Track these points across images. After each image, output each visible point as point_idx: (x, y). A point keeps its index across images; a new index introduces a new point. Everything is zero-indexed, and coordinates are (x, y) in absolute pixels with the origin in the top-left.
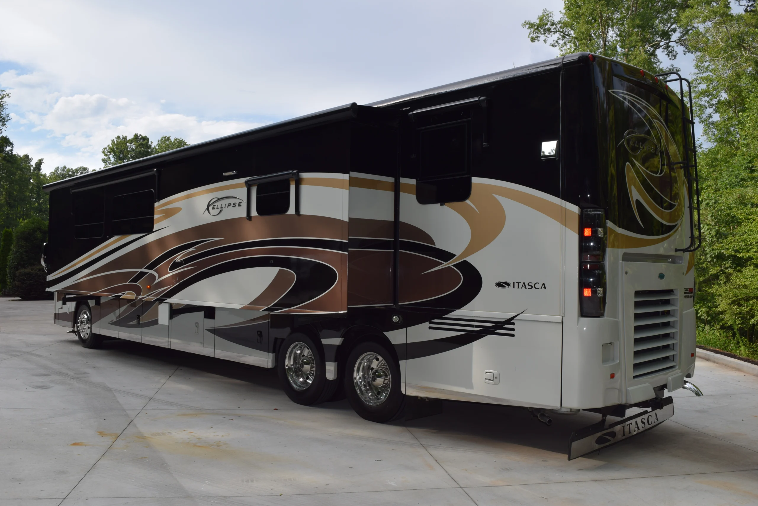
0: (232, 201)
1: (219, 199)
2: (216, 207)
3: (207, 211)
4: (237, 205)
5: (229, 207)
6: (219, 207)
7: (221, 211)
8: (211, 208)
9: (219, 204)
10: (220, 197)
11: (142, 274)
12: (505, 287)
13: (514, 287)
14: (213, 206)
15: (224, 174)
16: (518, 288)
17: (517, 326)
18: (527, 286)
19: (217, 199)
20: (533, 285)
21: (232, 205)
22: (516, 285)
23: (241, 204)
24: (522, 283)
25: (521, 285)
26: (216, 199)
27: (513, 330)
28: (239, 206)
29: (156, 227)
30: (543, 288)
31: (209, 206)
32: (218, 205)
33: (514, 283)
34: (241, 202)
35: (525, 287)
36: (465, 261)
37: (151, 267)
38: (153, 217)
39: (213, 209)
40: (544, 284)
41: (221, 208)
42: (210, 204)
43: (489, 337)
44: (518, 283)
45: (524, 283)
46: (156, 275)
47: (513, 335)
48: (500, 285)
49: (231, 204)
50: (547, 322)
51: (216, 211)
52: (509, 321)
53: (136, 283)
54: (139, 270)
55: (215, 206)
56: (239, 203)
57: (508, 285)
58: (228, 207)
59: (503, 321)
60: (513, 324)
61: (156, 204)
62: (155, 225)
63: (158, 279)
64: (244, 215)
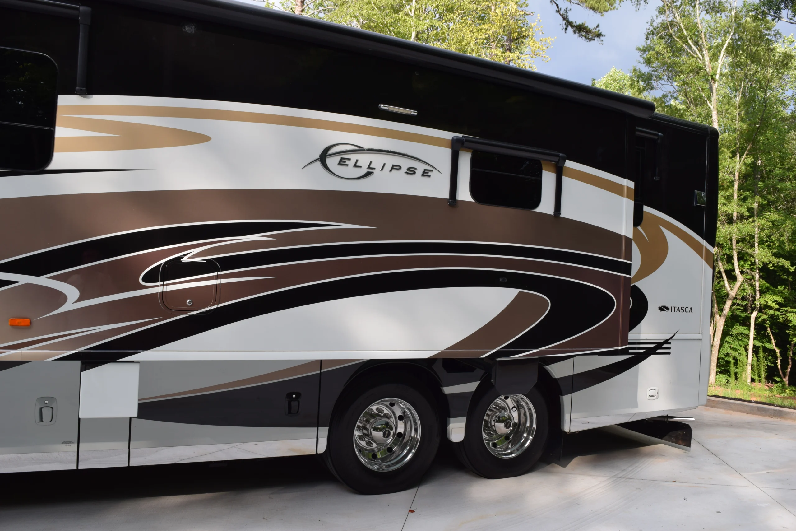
0: (406, 163)
1: (360, 150)
2: (351, 163)
3: (318, 163)
4: (419, 172)
5: (393, 171)
6: (365, 164)
7: (368, 174)
8: (332, 162)
9: (364, 159)
10: (366, 147)
12: (665, 311)
13: (671, 311)
14: (342, 158)
15: (382, 106)
16: (674, 312)
17: (673, 345)
18: (681, 310)
19: (357, 148)
20: (684, 309)
22: (673, 309)
23: (430, 174)
24: (677, 308)
25: (676, 309)
26: (353, 148)
27: (669, 348)
28: (423, 175)
30: (690, 312)
31: (325, 154)
32: (357, 161)
33: (672, 307)
34: (432, 171)
35: (679, 311)
36: (635, 285)
39: (342, 162)
40: (691, 308)
41: (369, 168)
42: (331, 152)
43: (653, 357)
44: (675, 307)
45: (678, 308)
47: (669, 353)
48: (662, 309)
49: (400, 167)
50: (692, 339)
52: (667, 342)
55: (350, 159)
56: (425, 170)
57: (667, 309)
58: (391, 171)
59: (662, 341)
60: (670, 343)
61: (63, 100)
62: (57, 156)
63: (78, 301)
64: (445, 194)
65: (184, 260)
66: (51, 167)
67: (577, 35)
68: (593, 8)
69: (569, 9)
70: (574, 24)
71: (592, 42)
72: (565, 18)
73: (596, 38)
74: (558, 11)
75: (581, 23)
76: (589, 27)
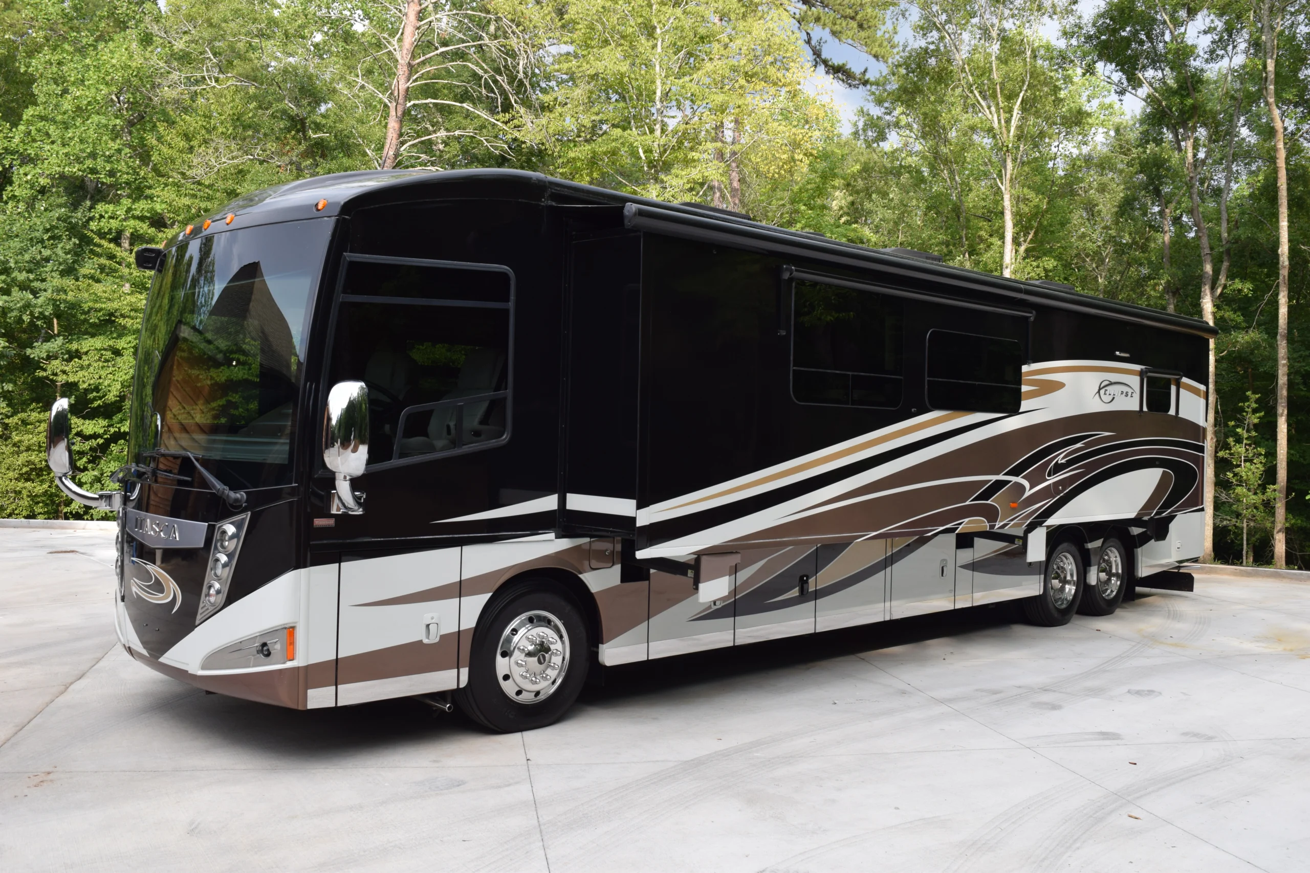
0: (1125, 389)
1: (1111, 384)
2: (1108, 393)
3: (1097, 395)
4: (1130, 394)
5: (1121, 395)
6: (1112, 393)
7: (1114, 398)
8: (1102, 392)
9: (1111, 389)
10: (1113, 381)
11: (1000, 484)
14: (1105, 390)
15: (1118, 353)
19: (1110, 382)
21: (1124, 394)
23: (1133, 395)
26: (1107, 383)
28: (1131, 396)
29: (1025, 405)
31: (1100, 389)
32: (1110, 391)
34: (1134, 393)
37: (1015, 472)
38: (1020, 389)
39: (1105, 393)
41: (1113, 395)
42: (1102, 386)
46: (1026, 484)
49: (1123, 392)
51: (1107, 398)
53: (987, 500)
54: (994, 478)
55: (1108, 390)
56: (1131, 392)
61: (1025, 368)
62: (1023, 403)
63: (1030, 489)
64: (1137, 408)
65: (1059, 462)
66: (1020, 411)
67: (832, 76)
68: (876, 56)
69: (823, 40)
70: (830, 63)
71: (855, 90)
72: (817, 53)
73: (861, 87)
74: (808, 42)
75: (841, 63)
76: (853, 70)
